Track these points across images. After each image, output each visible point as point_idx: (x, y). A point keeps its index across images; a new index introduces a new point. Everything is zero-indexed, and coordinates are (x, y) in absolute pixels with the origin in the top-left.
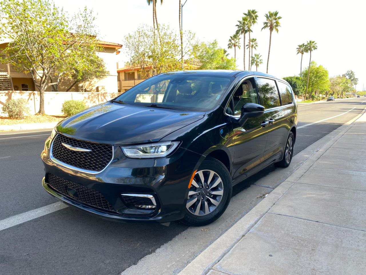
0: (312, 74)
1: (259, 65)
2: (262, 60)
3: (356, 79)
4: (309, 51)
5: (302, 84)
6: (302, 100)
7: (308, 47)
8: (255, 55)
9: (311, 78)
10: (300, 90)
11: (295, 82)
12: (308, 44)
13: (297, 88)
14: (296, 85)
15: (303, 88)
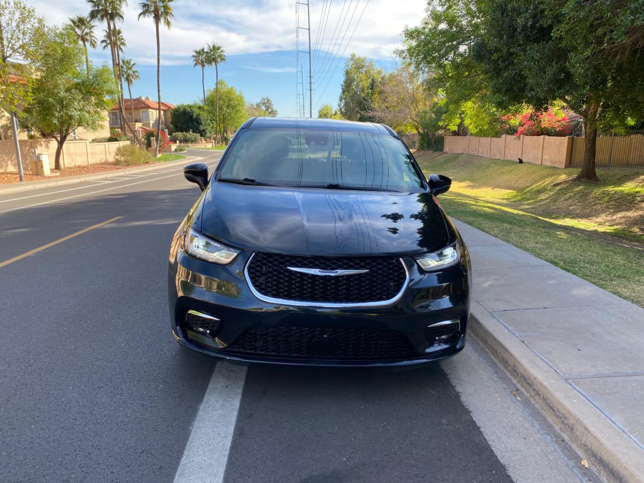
0: (222, 102)
1: (133, 81)
2: (136, 71)
3: (275, 111)
4: (214, 63)
5: (209, 118)
6: (213, 145)
7: (211, 56)
8: (123, 62)
9: (221, 109)
10: (207, 129)
11: (199, 115)
12: (211, 50)
13: (201, 124)
14: (200, 120)
15: (211, 125)
